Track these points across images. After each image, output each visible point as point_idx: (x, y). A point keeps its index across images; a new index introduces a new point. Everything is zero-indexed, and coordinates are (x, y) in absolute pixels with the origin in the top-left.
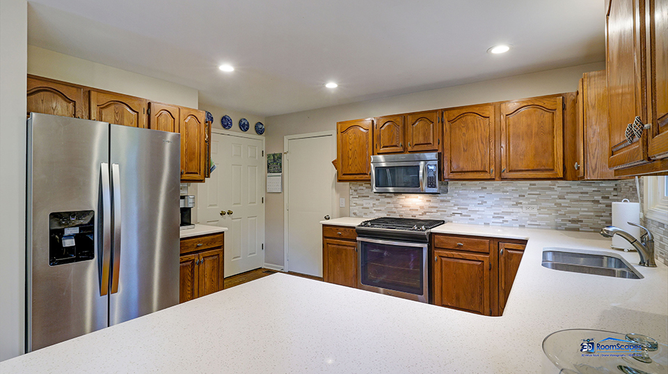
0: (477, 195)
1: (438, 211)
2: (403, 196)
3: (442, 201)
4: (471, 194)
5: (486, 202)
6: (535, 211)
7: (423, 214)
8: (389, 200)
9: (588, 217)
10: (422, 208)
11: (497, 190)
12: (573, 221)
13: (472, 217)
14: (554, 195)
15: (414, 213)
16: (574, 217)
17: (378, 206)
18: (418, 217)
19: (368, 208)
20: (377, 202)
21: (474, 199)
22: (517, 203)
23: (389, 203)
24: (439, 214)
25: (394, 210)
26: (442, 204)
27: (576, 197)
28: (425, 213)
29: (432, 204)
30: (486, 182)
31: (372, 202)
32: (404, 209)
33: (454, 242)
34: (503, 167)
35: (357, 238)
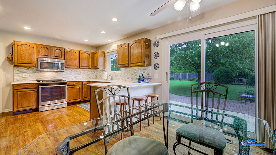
0: (70, 72)
1: (58, 77)
2: (44, 72)
3: (59, 74)
4: (68, 72)
5: (72, 74)
6: (83, 76)
7: (52, 78)
8: (37, 74)
9: (92, 76)
10: (52, 76)
11: (75, 71)
12: (90, 77)
13: (69, 78)
14: (86, 72)
15: (49, 78)
16: (90, 76)
17: (32, 76)
18: (50, 79)
19: (26, 77)
20: (31, 75)
21: (69, 73)
22: (80, 74)
23: (38, 75)
24: (58, 78)
25: (40, 77)
26: (59, 75)
27: (90, 72)
28: (53, 78)
29: (55, 75)
30: (72, 69)
31: (28, 75)
32: (45, 77)
33: (72, 84)
34: (80, 65)
35: (39, 87)
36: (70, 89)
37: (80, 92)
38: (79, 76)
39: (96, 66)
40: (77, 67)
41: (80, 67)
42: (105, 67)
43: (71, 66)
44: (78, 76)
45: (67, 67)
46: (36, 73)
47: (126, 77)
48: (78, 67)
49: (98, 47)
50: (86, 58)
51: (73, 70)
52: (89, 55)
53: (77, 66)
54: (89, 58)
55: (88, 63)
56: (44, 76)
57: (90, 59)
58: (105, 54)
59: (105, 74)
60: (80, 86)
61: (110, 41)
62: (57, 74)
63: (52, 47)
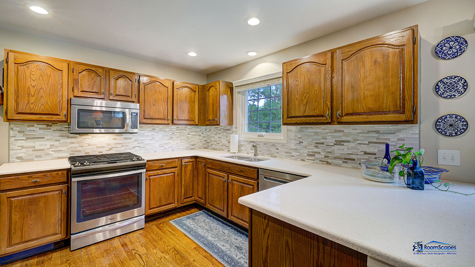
0: (150, 134)
1: (122, 146)
2: (90, 136)
3: (126, 139)
4: (146, 133)
5: (155, 138)
6: (179, 141)
7: (109, 150)
8: (73, 140)
9: (198, 143)
10: (109, 145)
11: (161, 130)
12: (192, 145)
13: (147, 148)
14: (186, 132)
15: (101, 150)
16: (193, 143)
17: (58, 147)
18: (104, 153)
19: (43, 150)
20: (56, 143)
21: (148, 136)
22: (171, 138)
23: (73, 143)
24: (123, 148)
25: (79, 149)
26: (126, 141)
27: (194, 133)
28: (112, 148)
29: (117, 141)
30: (156, 126)
31: (49, 143)
32: (90, 147)
33: (158, 164)
34: (175, 117)
35: (74, 180)
36: (154, 180)
37: (176, 185)
39: (211, 117)
40: (166, 122)
41: (175, 122)
42: (231, 122)
43: (153, 119)
44: (167, 144)
45: (145, 121)
46: (68, 137)
47: (306, 151)
48: (170, 122)
49: (212, 74)
50: (188, 99)
51: (157, 129)
52: (193, 93)
53: (168, 120)
54: (193, 99)
55: (191, 111)
56: (89, 145)
57: (197, 103)
58: (231, 89)
59: (235, 138)
60: (176, 170)
61: (252, 54)
62: (119, 139)
63: (108, 71)
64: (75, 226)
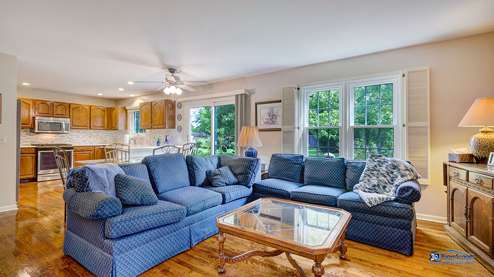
0: (76, 134)
1: (59, 140)
2: (41, 134)
3: (61, 137)
4: (74, 134)
5: (79, 136)
8: (31, 137)
10: (51, 139)
11: (83, 132)
14: (100, 134)
15: (47, 142)
22: (90, 137)
25: (36, 141)
27: (106, 135)
28: (53, 142)
33: (81, 149)
34: (91, 125)
35: (38, 152)
36: (78, 156)
38: (89, 139)
39: (114, 126)
40: (86, 128)
41: (91, 128)
42: (126, 128)
43: (78, 126)
44: (87, 140)
45: (73, 127)
46: (30, 135)
48: (88, 128)
49: (117, 101)
50: (100, 115)
51: (81, 132)
52: (104, 112)
54: (103, 115)
55: (103, 122)
56: (41, 139)
57: (106, 117)
58: (126, 110)
59: (127, 137)
60: (91, 152)
61: (133, 96)
62: (57, 136)
63: (52, 103)
64: (40, 172)
